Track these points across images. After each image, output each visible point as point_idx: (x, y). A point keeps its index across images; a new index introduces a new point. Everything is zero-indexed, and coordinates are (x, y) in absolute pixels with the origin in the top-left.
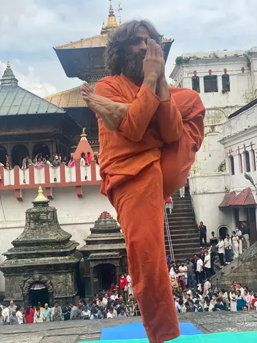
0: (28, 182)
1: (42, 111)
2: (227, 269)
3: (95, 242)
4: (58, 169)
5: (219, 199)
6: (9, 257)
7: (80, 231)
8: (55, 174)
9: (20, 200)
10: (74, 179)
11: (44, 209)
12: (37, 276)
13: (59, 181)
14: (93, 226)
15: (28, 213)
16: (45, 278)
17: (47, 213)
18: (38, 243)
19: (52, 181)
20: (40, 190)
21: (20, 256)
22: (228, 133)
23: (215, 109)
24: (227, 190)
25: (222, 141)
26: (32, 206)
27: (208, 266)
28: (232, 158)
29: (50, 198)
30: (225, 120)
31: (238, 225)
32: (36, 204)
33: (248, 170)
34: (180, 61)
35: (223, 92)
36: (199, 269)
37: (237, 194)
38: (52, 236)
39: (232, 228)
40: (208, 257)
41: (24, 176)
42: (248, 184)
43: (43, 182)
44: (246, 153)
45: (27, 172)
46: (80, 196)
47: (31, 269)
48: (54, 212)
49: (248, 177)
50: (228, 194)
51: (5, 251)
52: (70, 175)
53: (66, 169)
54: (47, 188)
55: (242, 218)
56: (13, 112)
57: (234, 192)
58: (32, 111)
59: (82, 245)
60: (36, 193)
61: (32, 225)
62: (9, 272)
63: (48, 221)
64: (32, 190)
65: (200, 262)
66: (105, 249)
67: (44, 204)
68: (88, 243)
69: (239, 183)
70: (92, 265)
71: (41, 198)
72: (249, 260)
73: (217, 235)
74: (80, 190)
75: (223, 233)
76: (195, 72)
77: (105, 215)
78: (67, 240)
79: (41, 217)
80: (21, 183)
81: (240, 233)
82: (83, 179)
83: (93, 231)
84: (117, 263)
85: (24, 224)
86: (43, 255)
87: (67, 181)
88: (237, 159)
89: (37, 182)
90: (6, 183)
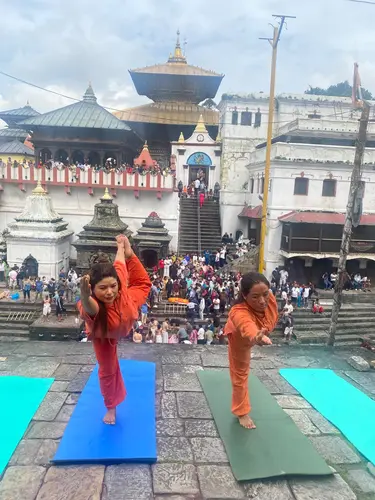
0: (98, 182)
1: (113, 127)
2: (236, 262)
3: (145, 234)
4: (122, 176)
5: (239, 210)
6: (81, 237)
7: (135, 224)
8: (119, 179)
9: (91, 195)
10: (133, 185)
11: (109, 205)
12: (100, 253)
13: (121, 184)
14: (144, 221)
15: (97, 207)
17: (111, 208)
18: (102, 230)
19: (116, 184)
20: (107, 191)
21: (89, 238)
22: (253, 160)
23: (247, 139)
24: (246, 205)
25: (248, 166)
26: (100, 202)
27: (223, 257)
28: (253, 180)
29: (114, 196)
30: (253, 149)
31: (250, 230)
32: (103, 201)
33: (262, 192)
34: (225, 97)
35: (255, 127)
36: (217, 260)
37: (253, 208)
38: (113, 226)
39: (246, 233)
40: (224, 251)
41: (96, 177)
42: (260, 203)
43: (110, 183)
44: (263, 179)
45: (98, 174)
46: (137, 198)
47: (96, 248)
48: (116, 208)
49: (260, 198)
50: (247, 208)
51: (77, 232)
52: (131, 181)
53: (128, 175)
54: (112, 189)
55: (252, 227)
56: (90, 125)
57: (250, 207)
58: (105, 126)
59: (134, 234)
60: (104, 193)
61: (99, 217)
62: (80, 248)
64: (100, 189)
65: (218, 255)
66: (150, 240)
67: (109, 201)
68: (140, 233)
69: (255, 201)
70: (141, 250)
71: (107, 196)
72: (252, 257)
73: (233, 237)
74: (138, 193)
75: (239, 234)
76: (236, 108)
77: (153, 215)
78: (125, 229)
79: (105, 211)
80: (93, 182)
82: (140, 185)
83: (144, 225)
84: (159, 251)
85: (93, 213)
86: (105, 239)
87: (128, 185)
88: (256, 182)
89: (104, 183)
90: (82, 181)
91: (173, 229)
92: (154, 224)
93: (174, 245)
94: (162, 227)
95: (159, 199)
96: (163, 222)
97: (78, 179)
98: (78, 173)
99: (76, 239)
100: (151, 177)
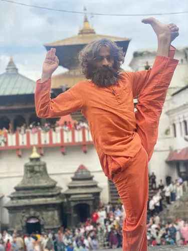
0: (25, 143)
2: (172, 207)
3: (75, 188)
4: (48, 134)
5: (165, 156)
6: (12, 198)
7: (64, 180)
8: (45, 138)
9: (20, 156)
10: (59, 141)
11: (38, 163)
12: (32, 212)
13: (48, 142)
14: (73, 175)
15: (26, 166)
16: (38, 214)
17: (40, 166)
18: (33, 188)
19: (43, 142)
20: (35, 149)
21: (20, 198)
24: (171, 149)
26: (29, 161)
27: (158, 204)
28: (174, 125)
29: (42, 155)
30: (169, 97)
31: (180, 174)
32: (32, 160)
33: (187, 134)
34: (136, 55)
36: (151, 207)
37: (179, 152)
38: (43, 183)
39: (175, 176)
41: (23, 139)
42: (187, 144)
43: (36, 143)
44: (185, 122)
45: (25, 136)
46: (63, 154)
47: (28, 207)
48: (44, 166)
49: (186, 139)
50: (172, 152)
53: (54, 133)
54: (40, 148)
55: (182, 170)
57: (176, 151)
59: (64, 190)
60: (32, 153)
61: (29, 175)
62: (12, 209)
63: (40, 172)
64: (28, 149)
65: (152, 202)
66: (82, 193)
67: (38, 159)
68: (70, 188)
69: (179, 144)
70: (73, 204)
71: (35, 155)
73: (164, 182)
74: (64, 149)
75: (169, 180)
76: (147, 63)
77: (82, 168)
79: (35, 169)
80: (21, 144)
81: (180, 180)
82: (65, 141)
83: (73, 179)
84: (90, 203)
85: (22, 173)
87: (54, 142)
88: (178, 126)
89: (32, 143)
90: (10, 144)
91: (102, 181)
92: (83, 176)
93: (105, 197)
94: (91, 178)
95: (85, 152)
96: (92, 174)
97: (6, 143)
98: (6, 136)
99: (7, 201)
100: (76, 133)
